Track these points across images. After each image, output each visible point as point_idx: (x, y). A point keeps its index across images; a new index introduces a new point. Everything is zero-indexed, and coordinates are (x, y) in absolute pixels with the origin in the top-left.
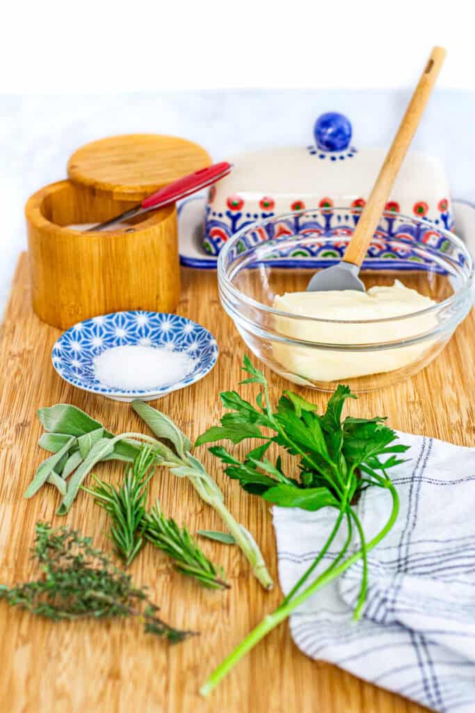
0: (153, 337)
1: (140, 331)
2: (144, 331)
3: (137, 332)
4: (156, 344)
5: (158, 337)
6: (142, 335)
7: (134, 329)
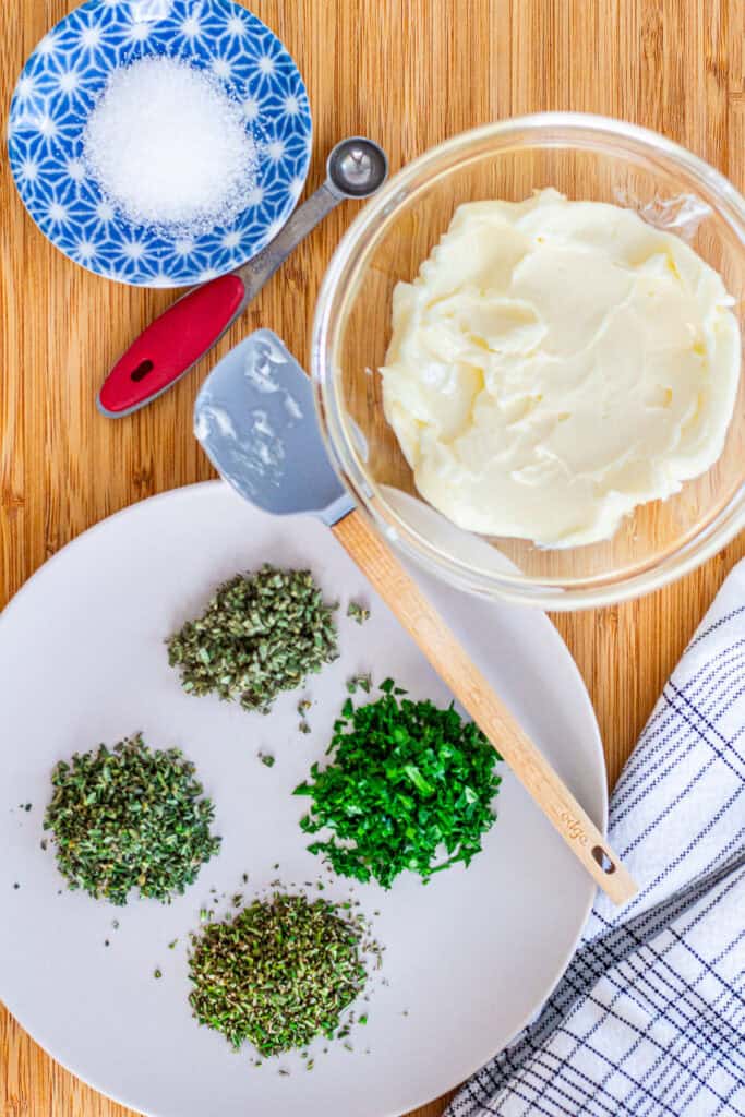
0: (238, 67)
1: (225, 42)
2: (230, 46)
3: (218, 39)
4: (233, 86)
5: (246, 74)
6: (223, 50)
7: (217, 33)
